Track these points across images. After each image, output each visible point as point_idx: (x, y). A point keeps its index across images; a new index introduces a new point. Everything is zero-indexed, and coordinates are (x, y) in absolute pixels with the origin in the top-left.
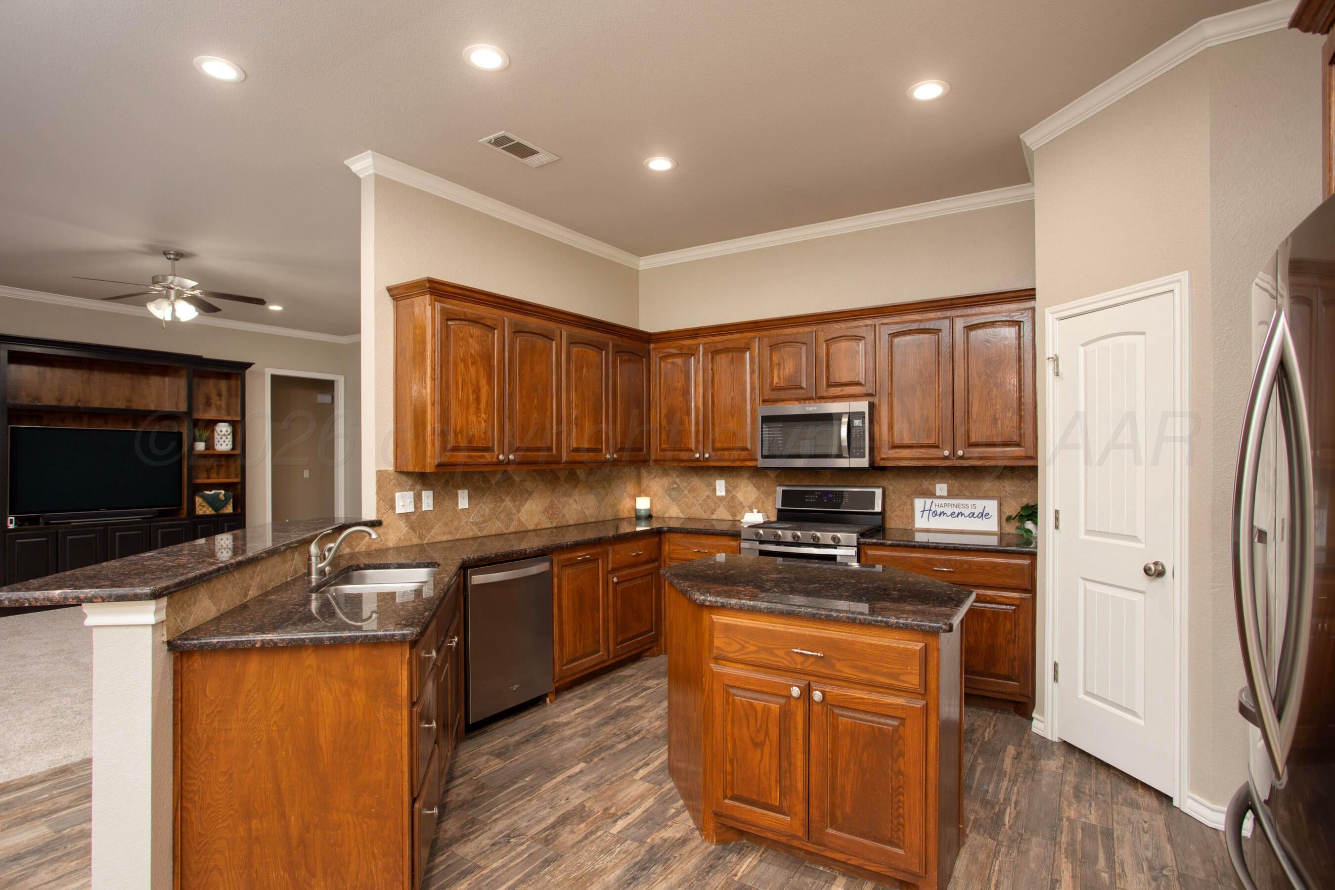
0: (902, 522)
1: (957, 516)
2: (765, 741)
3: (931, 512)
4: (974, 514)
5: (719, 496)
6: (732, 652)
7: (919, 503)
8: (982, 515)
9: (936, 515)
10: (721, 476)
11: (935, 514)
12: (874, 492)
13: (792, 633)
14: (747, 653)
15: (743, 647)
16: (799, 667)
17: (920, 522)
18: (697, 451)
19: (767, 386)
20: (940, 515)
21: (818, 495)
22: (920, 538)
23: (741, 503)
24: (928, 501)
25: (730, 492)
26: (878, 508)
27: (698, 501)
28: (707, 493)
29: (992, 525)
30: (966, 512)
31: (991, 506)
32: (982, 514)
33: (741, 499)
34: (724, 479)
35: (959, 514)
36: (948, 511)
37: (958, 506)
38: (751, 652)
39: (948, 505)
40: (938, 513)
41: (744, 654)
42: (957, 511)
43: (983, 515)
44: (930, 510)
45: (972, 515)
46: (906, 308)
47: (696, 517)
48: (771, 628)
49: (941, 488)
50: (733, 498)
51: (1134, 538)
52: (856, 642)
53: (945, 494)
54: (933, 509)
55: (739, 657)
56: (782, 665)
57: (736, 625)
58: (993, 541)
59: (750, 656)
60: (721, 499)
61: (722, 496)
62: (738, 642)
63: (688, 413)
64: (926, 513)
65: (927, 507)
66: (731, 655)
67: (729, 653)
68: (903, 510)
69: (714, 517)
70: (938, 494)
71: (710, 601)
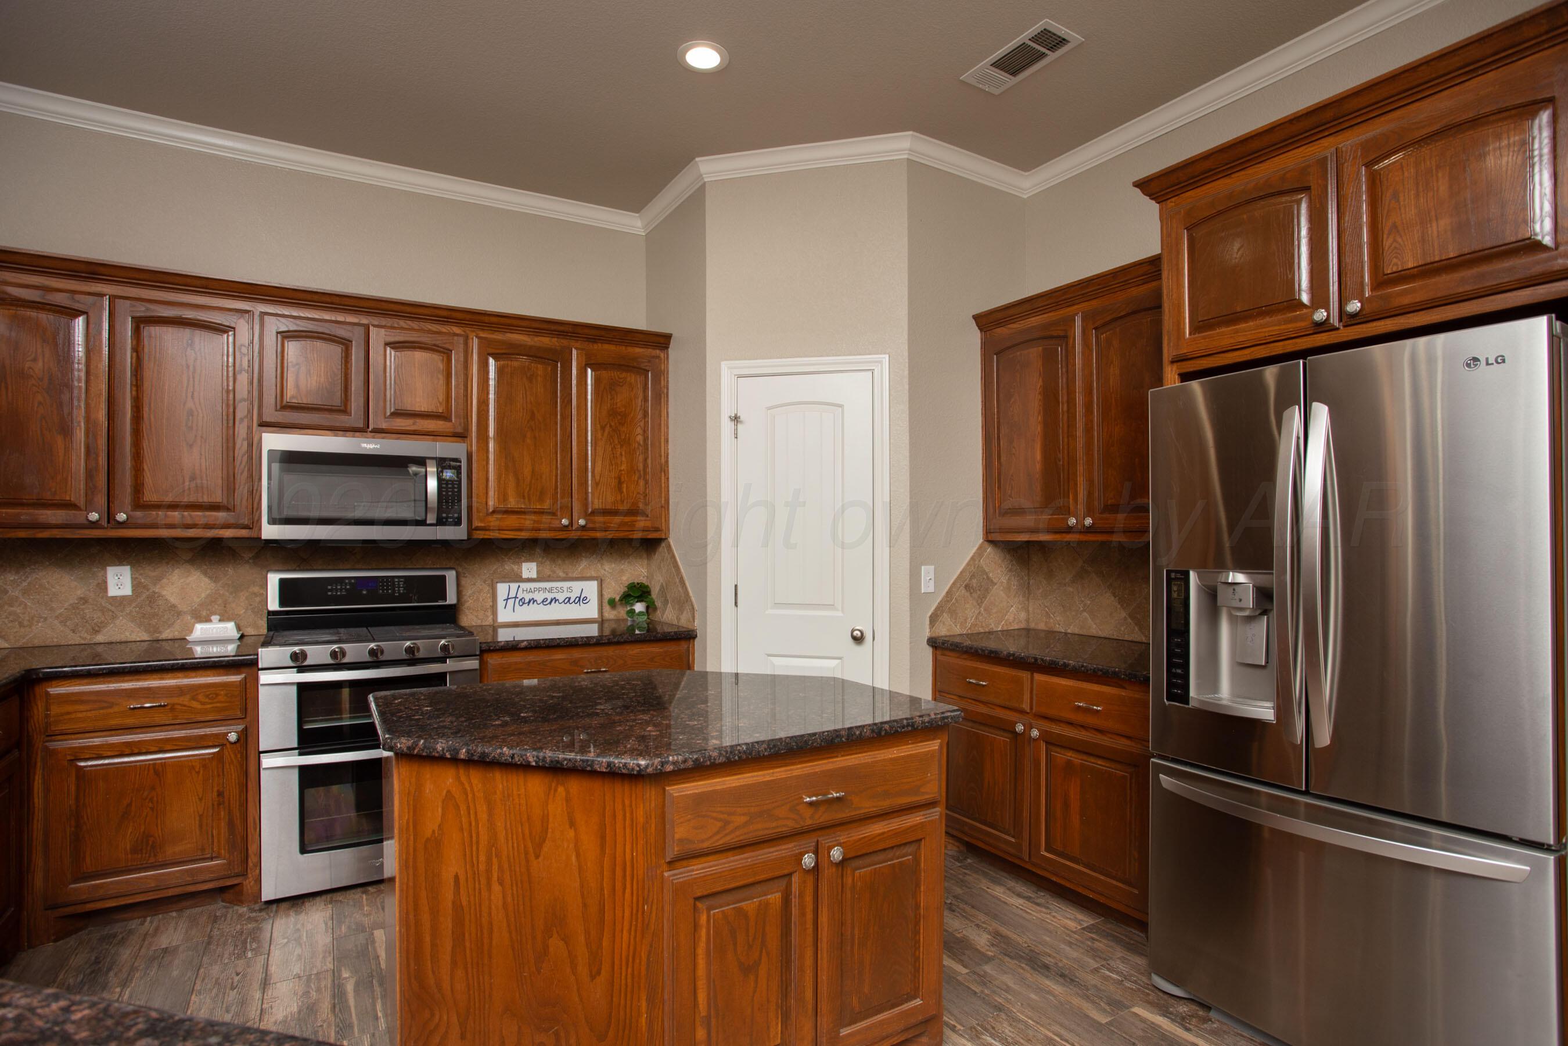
0: (477, 616)
1: (550, 603)
2: (760, 959)
3: (517, 600)
4: (570, 598)
5: (114, 598)
6: (707, 839)
7: (502, 589)
8: (579, 600)
9: (524, 603)
10: (120, 561)
11: (522, 602)
12: (444, 577)
13: (798, 777)
14: (732, 832)
15: (727, 823)
16: (809, 822)
17: (504, 615)
18: (89, 507)
19: (270, 399)
20: (529, 602)
21: (350, 584)
22: (504, 636)
23: (174, 606)
24: (514, 586)
25: (146, 587)
26: (451, 598)
27: (52, 609)
28: (79, 593)
29: (591, 611)
30: (561, 597)
31: (590, 588)
32: (580, 598)
33: (173, 600)
34: (133, 566)
35: (552, 600)
36: (539, 597)
37: (550, 590)
38: (737, 828)
39: (539, 590)
40: (527, 600)
41: (726, 835)
42: (550, 596)
43: (581, 600)
44: (516, 597)
45: (568, 600)
46: (515, 322)
47: (48, 643)
48: (768, 778)
49: (529, 569)
50: (153, 599)
51: (831, 606)
52: (877, 762)
53: (534, 575)
54: (520, 596)
55: (721, 842)
56: (784, 829)
57: (715, 792)
58: (593, 631)
59: (738, 833)
60: (121, 601)
61: (124, 597)
62: (716, 819)
63: (66, 430)
64: (511, 602)
65: (513, 594)
66: (706, 845)
67: (703, 841)
68: (478, 599)
69: (100, 638)
70: (525, 575)
71: (674, 763)
